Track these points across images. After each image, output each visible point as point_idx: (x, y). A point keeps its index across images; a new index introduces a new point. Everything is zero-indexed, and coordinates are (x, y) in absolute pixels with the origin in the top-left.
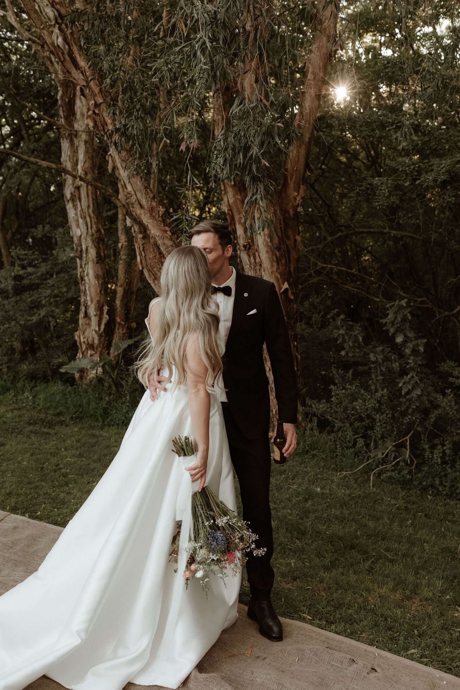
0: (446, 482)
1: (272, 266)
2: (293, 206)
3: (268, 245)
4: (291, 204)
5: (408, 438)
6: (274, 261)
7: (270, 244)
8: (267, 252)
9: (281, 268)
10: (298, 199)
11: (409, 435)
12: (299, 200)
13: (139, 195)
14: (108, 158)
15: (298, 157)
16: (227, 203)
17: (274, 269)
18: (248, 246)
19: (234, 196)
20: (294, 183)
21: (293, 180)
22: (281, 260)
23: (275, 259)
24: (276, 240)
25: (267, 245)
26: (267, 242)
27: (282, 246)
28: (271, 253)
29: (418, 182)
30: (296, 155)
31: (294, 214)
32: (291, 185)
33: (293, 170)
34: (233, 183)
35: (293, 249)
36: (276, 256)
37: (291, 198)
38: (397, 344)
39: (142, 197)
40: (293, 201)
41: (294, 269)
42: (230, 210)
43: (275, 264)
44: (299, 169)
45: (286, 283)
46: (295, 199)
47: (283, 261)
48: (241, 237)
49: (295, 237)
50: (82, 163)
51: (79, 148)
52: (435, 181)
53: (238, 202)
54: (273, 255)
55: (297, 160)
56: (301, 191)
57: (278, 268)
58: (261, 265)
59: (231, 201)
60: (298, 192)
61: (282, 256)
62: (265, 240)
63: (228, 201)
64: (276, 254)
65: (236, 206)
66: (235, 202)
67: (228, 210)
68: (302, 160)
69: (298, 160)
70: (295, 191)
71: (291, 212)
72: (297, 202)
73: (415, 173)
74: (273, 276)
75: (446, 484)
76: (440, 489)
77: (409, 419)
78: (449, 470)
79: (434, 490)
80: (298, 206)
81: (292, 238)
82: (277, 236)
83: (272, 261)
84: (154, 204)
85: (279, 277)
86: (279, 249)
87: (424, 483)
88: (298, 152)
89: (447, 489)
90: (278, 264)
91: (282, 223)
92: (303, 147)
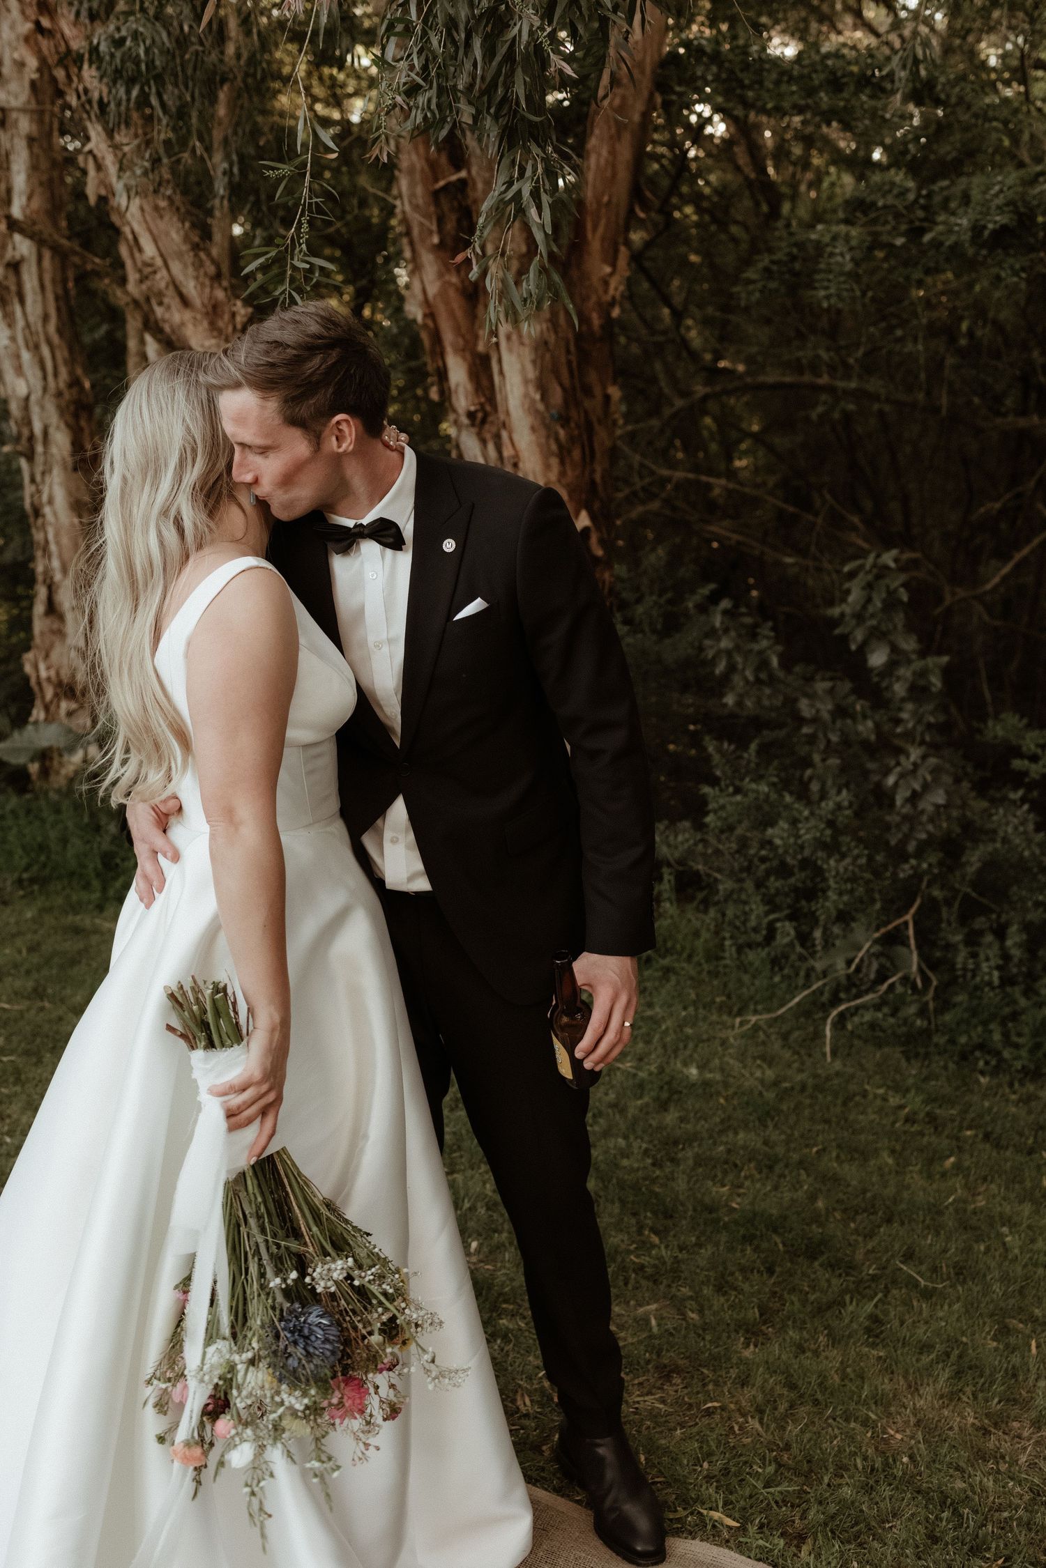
0: (1019, 1035)
1: (548, 467)
2: (599, 304)
3: (537, 411)
4: (594, 299)
5: (908, 917)
6: (553, 454)
7: (541, 407)
8: (533, 429)
9: (569, 473)
10: (612, 286)
11: (913, 911)
12: (616, 287)
13: (176, 267)
14: (86, 161)
15: (614, 166)
16: (420, 297)
17: (553, 476)
18: (480, 415)
19: (440, 275)
20: (603, 239)
21: (601, 230)
22: (569, 452)
23: (554, 447)
24: (557, 396)
25: (532, 410)
26: (533, 402)
27: (574, 413)
28: (543, 432)
29: (927, 238)
30: (607, 161)
31: (602, 327)
32: (595, 243)
33: (599, 202)
34: (436, 240)
35: (600, 422)
36: (557, 440)
37: (595, 280)
38: (871, 670)
39: (185, 275)
40: (601, 291)
41: (603, 477)
42: (431, 315)
43: (554, 462)
44: (614, 200)
45: (584, 514)
46: (606, 283)
47: (576, 454)
48: (461, 390)
49: (604, 388)
50: (24, 199)
51: (12, 157)
52: (977, 229)
53: (452, 293)
54: (548, 437)
55: (609, 174)
56: (622, 263)
57: (562, 474)
58: (516, 465)
59: (432, 290)
60: (614, 265)
61: (572, 439)
62: (526, 395)
63: (424, 291)
64: (557, 434)
65: (447, 303)
66: (442, 293)
67: (425, 316)
68: (623, 175)
69: (614, 175)
70: (605, 261)
71: (596, 320)
72: (611, 292)
73: (920, 214)
75: (1021, 1040)
76: (1006, 1054)
77: (912, 867)
78: (1023, 1002)
79: (988, 1058)
80: (612, 304)
81: (598, 391)
82: (561, 385)
83: (546, 455)
84: (220, 294)
86: (564, 420)
87: (963, 1040)
88: (613, 152)
89: (1024, 1053)
90: (562, 463)
91: (572, 348)
92: (627, 138)
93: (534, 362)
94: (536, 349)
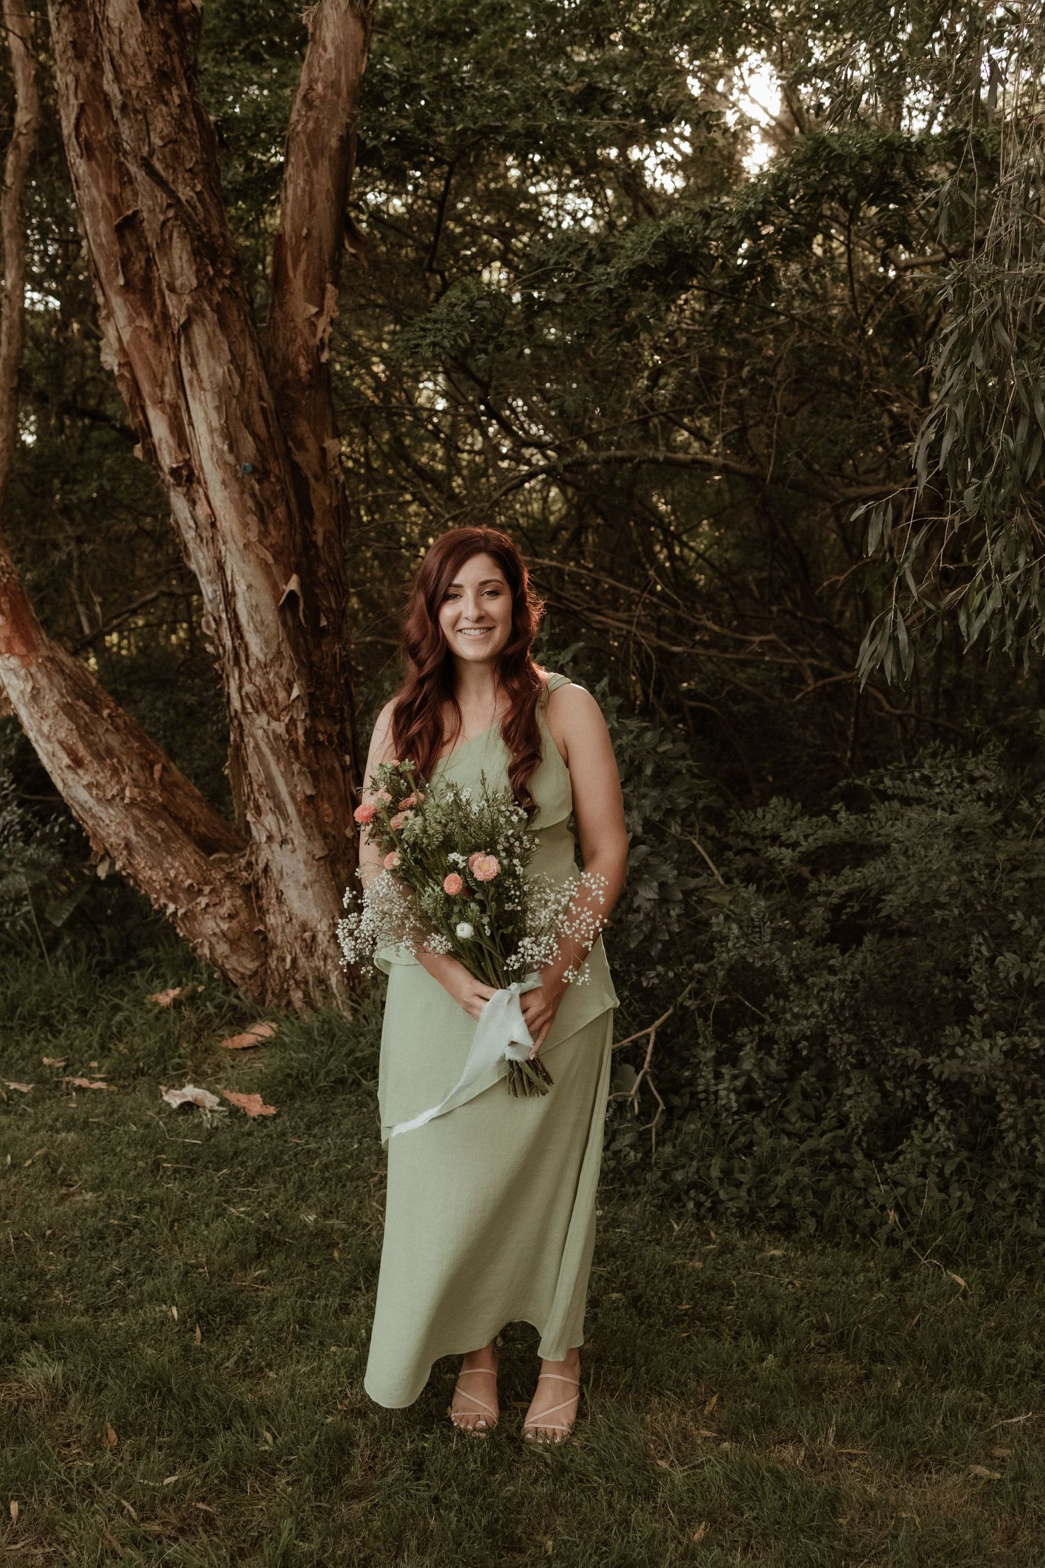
1: (245, 526)
2: (306, 346)
3: (226, 463)
4: (300, 341)
5: (651, 1030)
6: (250, 511)
7: (230, 459)
8: (224, 482)
9: (273, 532)
10: (320, 329)
11: (657, 1023)
12: (323, 328)
15: (311, 198)
16: (116, 346)
17: (253, 536)
18: (185, 473)
19: (131, 320)
20: (305, 277)
21: (302, 265)
22: (272, 509)
23: (250, 503)
24: (249, 446)
25: (222, 462)
26: (221, 452)
27: (274, 467)
28: (236, 487)
30: (303, 190)
31: (310, 372)
32: (297, 283)
33: (298, 237)
34: (122, 282)
35: (317, 478)
36: (253, 496)
37: (299, 321)
40: (306, 332)
41: (325, 538)
42: (127, 364)
43: (252, 520)
44: (315, 233)
45: (294, 578)
46: (313, 326)
47: (280, 512)
48: (164, 446)
49: (320, 440)
53: (144, 338)
54: (242, 493)
55: (307, 205)
56: (330, 302)
57: (264, 534)
58: (213, 525)
59: (126, 337)
60: (321, 307)
61: (272, 496)
62: (214, 446)
63: (120, 339)
64: (252, 488)
65: (141, 351)
66: (136, 339)
67: (121, 365)
68: (324, 206)
69: (312, 207)
70: (310, 301)
71: (303, 366)
72: (319, 334)
74: (252, 557)
75: (742, 1177)
77: (658, 975)
79: (702, 1198)
80: (321, 347)
81: (311, 443)
82: (254, 435)
83: (242, 512)
85: (271, 560)
86: (261, 473)
87: (679, 1176)
88: (309, 181)
89: (743, 1193)
90: (263, 521)
91: (266, 394)
92: (324, 165)
93: (218, 409)
94: (220, 394)
